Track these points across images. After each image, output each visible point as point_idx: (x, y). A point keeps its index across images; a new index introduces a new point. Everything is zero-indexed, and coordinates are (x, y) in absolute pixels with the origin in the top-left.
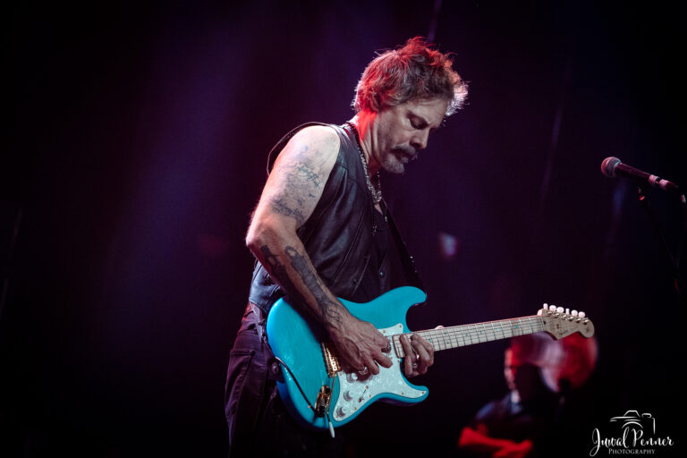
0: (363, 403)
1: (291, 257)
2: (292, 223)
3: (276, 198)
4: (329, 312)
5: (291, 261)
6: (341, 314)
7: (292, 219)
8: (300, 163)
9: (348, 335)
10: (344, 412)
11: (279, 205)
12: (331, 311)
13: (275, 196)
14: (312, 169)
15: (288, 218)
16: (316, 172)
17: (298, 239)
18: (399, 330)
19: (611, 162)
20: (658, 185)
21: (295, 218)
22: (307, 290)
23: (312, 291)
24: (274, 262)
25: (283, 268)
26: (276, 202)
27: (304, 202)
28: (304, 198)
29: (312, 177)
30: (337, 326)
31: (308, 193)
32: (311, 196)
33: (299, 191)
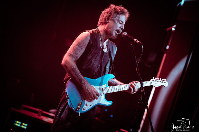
0: (91, 106)
1: (72, 68)
2: (74, 59)
6: (86, 83)
8: (77, 43)
10: (85, 109)
12: (83, 82)
14: (80, 45)
18: (105, 86)
19: (125, 33)
20: (136, 42)
21: (75, 58)
22: (76, 77)
23: (78, 77)
24: (68, 70)
25: (70, 71)
26: (69, 53)
27: (77, 54)
28: (77, 53)
29: (80, 47)
30: (84, 86)
31: (79, 51)
32: (79, 52)
33: (76, 51)
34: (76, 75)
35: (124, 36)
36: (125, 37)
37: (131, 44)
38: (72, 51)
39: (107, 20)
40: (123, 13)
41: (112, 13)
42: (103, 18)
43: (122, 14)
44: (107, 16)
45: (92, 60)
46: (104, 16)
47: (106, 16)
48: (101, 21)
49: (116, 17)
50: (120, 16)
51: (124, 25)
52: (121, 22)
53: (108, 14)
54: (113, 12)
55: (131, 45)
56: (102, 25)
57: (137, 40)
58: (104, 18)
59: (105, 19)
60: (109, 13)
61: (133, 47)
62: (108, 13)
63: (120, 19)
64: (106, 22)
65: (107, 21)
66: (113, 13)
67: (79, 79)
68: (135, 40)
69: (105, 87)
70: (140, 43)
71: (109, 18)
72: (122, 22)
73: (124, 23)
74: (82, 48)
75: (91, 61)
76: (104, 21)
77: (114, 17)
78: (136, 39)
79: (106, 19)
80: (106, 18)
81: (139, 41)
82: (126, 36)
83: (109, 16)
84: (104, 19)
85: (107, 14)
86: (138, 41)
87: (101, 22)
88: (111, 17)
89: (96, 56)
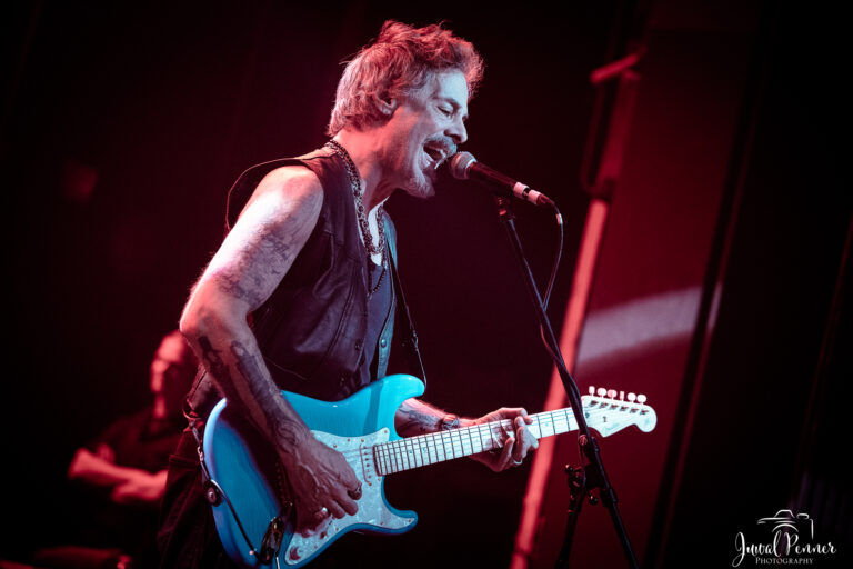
0: (327, 539)
1: (237, 357)
2: (244, 307)
3: (226, 273)
4: (281, 432)
5: (237, 361)
6: (298, 435)
7: (243, 303)
8: (266, 229)
9: (304, 463)
11: (230, 284)
12: (285, 429)
13: (224, 269)
14: (282, 238)
15: (238, 301)
16: (286, 242)
17: (249, 329)
18: (383, 436)
19: (465, 160)
20: (527, 197)
21: (249, 302)
22: (255, 403)
23: (261, 403)
24: (214, 359)
25: (226, 369)
26: (226, 278)
28: (264, 276)
29: (279, 249)
30: (290, 450)
31: (270, 269)
32: (274, 272)
33: (260, 266)
34: (252, 391)
35: (462, 175)
36: (466, 177)
37: (502, 208)
38: (240, 263)
39: (383, 102)
40: (454, 61)
41: (400, 67)
42: (358, 97)
43: (449, 65)
44: (380, 82)
46: (359, 84)
47: (374, 86)
48: (345, 108)
49: (421, 85)
50: (442, 75)
51: (464, 118)
52: (449, 107)
53: (382, 75)
54: (405, 61)
55: (501, 213)
56: (352, 128)
57: (527, 190)
58: (361, 92)
59: (370, 99)
60: (387, 68)
61: (511, 222)
62: (379, 68)
63: (443, 94)
64: (378, 110)
65: (381, 109)
66: (406, 67)
67: (266, 414)
68: (520, 187)
69: (384, 441)
70: (548, 204)
71: (389, 91)
72: (456, 107)
73: (464, 111)
74: (287, 253)
76: (364, 108)
77: (412, 86)
78: (523, 183)
79: (377, 97)
80: (375, 93)
81: (539, 193)
82: (471, 170)
83: (390, 82)
84: (363, 99)
85: (379, 72)
86: (535, 194)
87: (348, 117)
88: (401, 88)
89: (348, 290)
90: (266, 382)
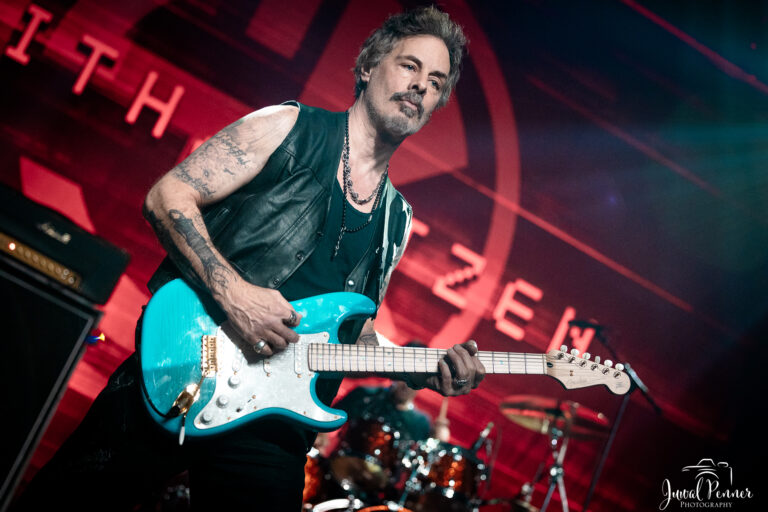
1: (173, 219)
4: (215, 277)
6: (229, 277)
8: (228, 135)
9: (236, 302)
12: (217, 273)
18: (322, 338)
21: (196, 188)
23: (198, 252)
25: (167, 233)
26: (181, 167)
27: (214, 174)
28: (215, 171)
29: (235, 152)
30: (221, 292)
31: (223, 167)
32: (226, 170)
33: (211, 162)
45: (282, 221)
67: (203, 260)
69: (320, 342)
72: (419, 65)
74: (244, 158)
75: (274, 221)
89: (307, 205)
90: (203, 239)
